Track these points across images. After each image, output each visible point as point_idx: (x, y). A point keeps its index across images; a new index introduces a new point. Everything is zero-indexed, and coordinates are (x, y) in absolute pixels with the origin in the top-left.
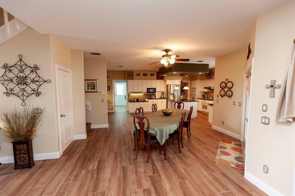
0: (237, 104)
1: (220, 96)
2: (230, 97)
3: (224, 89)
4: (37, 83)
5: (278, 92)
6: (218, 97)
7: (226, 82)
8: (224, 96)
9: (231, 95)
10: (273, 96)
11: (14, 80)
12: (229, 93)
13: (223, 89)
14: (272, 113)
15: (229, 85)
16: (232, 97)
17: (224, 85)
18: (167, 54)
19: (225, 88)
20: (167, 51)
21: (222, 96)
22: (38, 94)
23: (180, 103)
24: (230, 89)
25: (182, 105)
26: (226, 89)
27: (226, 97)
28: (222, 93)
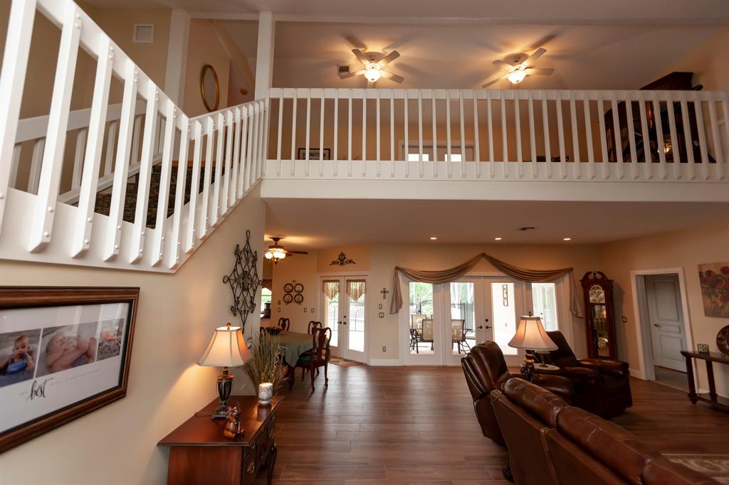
0: (309, 311)
1: (282, 302)
2: (299, 302)
3: (291, 293)
4: (254, 287)
5: (388, 295)
6: (279, 303)
7: (294, 285)
8: (291, 301)
9: (301, 300)
10: (385, 298)
12: (298, 298)
13: (288, 293)
14: (386, 310)
15: (298, 288)
16: (302, 304)
17: (291, 288)
18: (276, 244)
19: (292, 291)
20: (277, 240)
21: (288, 302)
24: (299, 293)
26: (294, 294)
27: (293, 304)
28: (288, 298)
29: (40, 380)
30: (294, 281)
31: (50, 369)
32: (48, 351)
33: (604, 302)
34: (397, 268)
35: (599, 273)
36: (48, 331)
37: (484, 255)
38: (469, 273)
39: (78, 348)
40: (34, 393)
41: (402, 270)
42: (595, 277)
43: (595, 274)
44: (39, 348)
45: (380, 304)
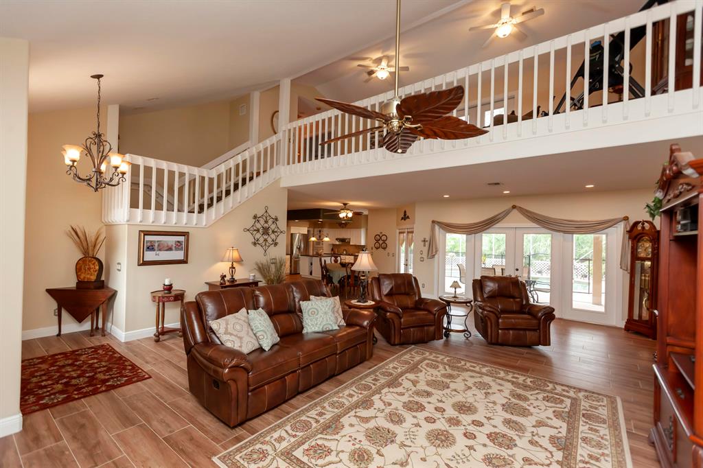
0: (391, 255)
1: (374, 249)
2: (384, 248)
3: (379, 242)
4: (276, 234)
5: (427, 244)
6: (372, 248)
7: (381, 235)
8: (379, 248)
10: (425, 246)
11: (261, 231)
12: (384, 245)
13: (377, 241)
14: (425, 255)
15: (384, 238)
16: (386, 249)
17: (379, 238)
18: (346, 207)
19: (379, 240)
20: (345, 204)
21: (377, 248)
22: (276, 244)
23: (337, 257)
24: (384, 242)
25: (339, 258)
26: (381, 242)
27: (381, 249)
28: (377, 245)
29: (158, 252)
30: (381, 233)
31: (160, 250)
32: (159, 245)
33: (650, 256)
34: (433, 222)
35: (647, 222)
36: (158, 241)
37: (514, 207)
38: (497, 225)
39: (168, 246)
40: (156, 255)
41: (439, 223)
42: (643, 228)
43: (643, 224)
44: (156, 245)
45: (421, 251)
